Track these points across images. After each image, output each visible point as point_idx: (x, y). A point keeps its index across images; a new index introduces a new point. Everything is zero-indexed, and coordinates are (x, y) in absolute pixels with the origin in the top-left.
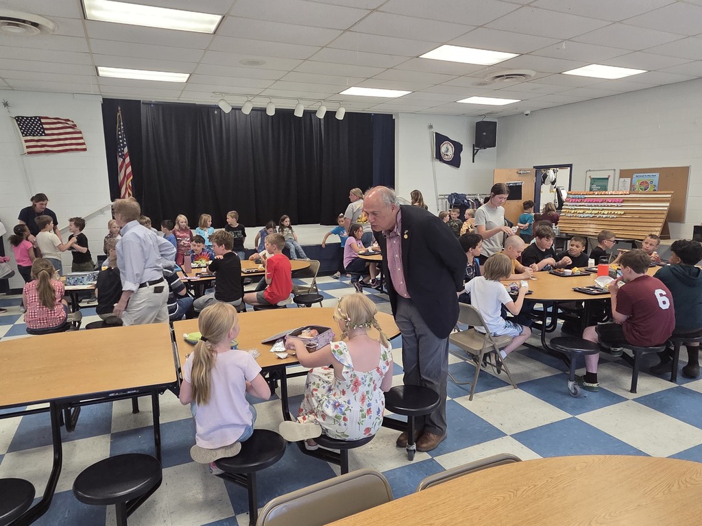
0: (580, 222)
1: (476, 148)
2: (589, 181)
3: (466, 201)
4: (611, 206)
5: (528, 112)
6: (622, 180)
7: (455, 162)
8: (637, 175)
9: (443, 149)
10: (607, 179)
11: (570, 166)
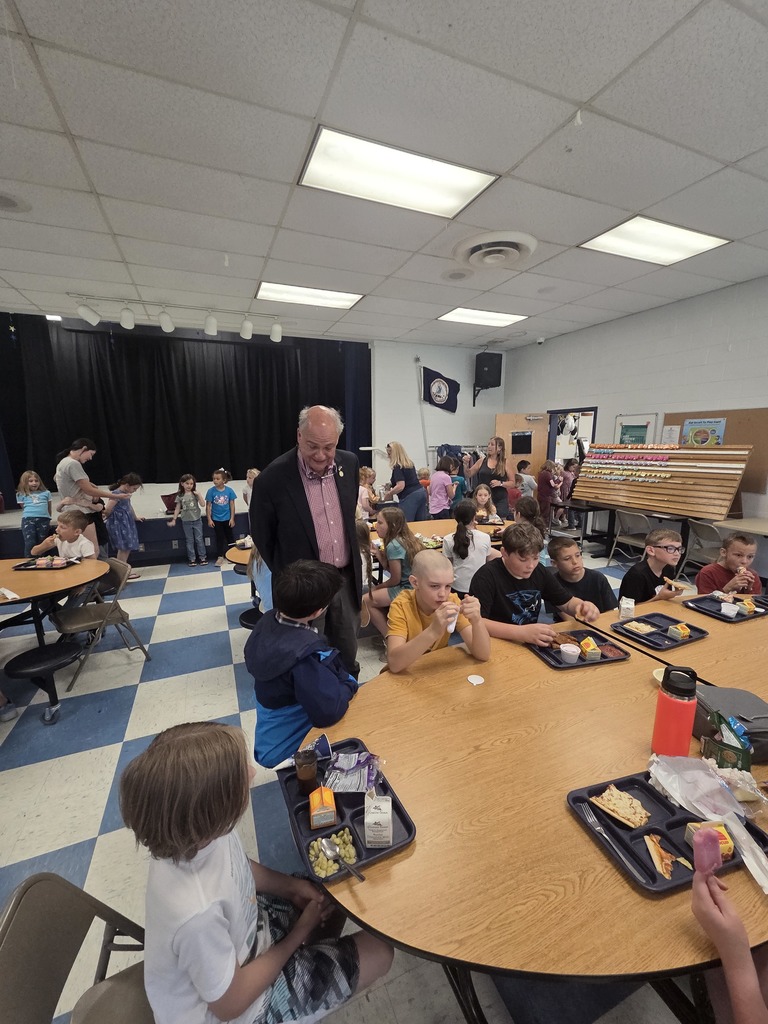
0: (605, 486)
1: (477, 388)
2: (619, 430)
3: (460, 455)
4: (652, 465)
5: (542, 340)
6: (667, 428)
7: (450, 406)
8: (691, 421)
9: (434, 389)
10: (646, 427)
11: (595, 409)
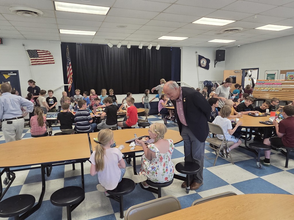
0: (262, 93)
1: (216, 61)
2: (266, 75)
3: (211, 84)
4: (277, 86)
5: (239, 46)
6: (281, 75)
7: (207, 67)
8: (289, 72)
9: (202, 62)
10: (275, 74)
11: (258, 69)
